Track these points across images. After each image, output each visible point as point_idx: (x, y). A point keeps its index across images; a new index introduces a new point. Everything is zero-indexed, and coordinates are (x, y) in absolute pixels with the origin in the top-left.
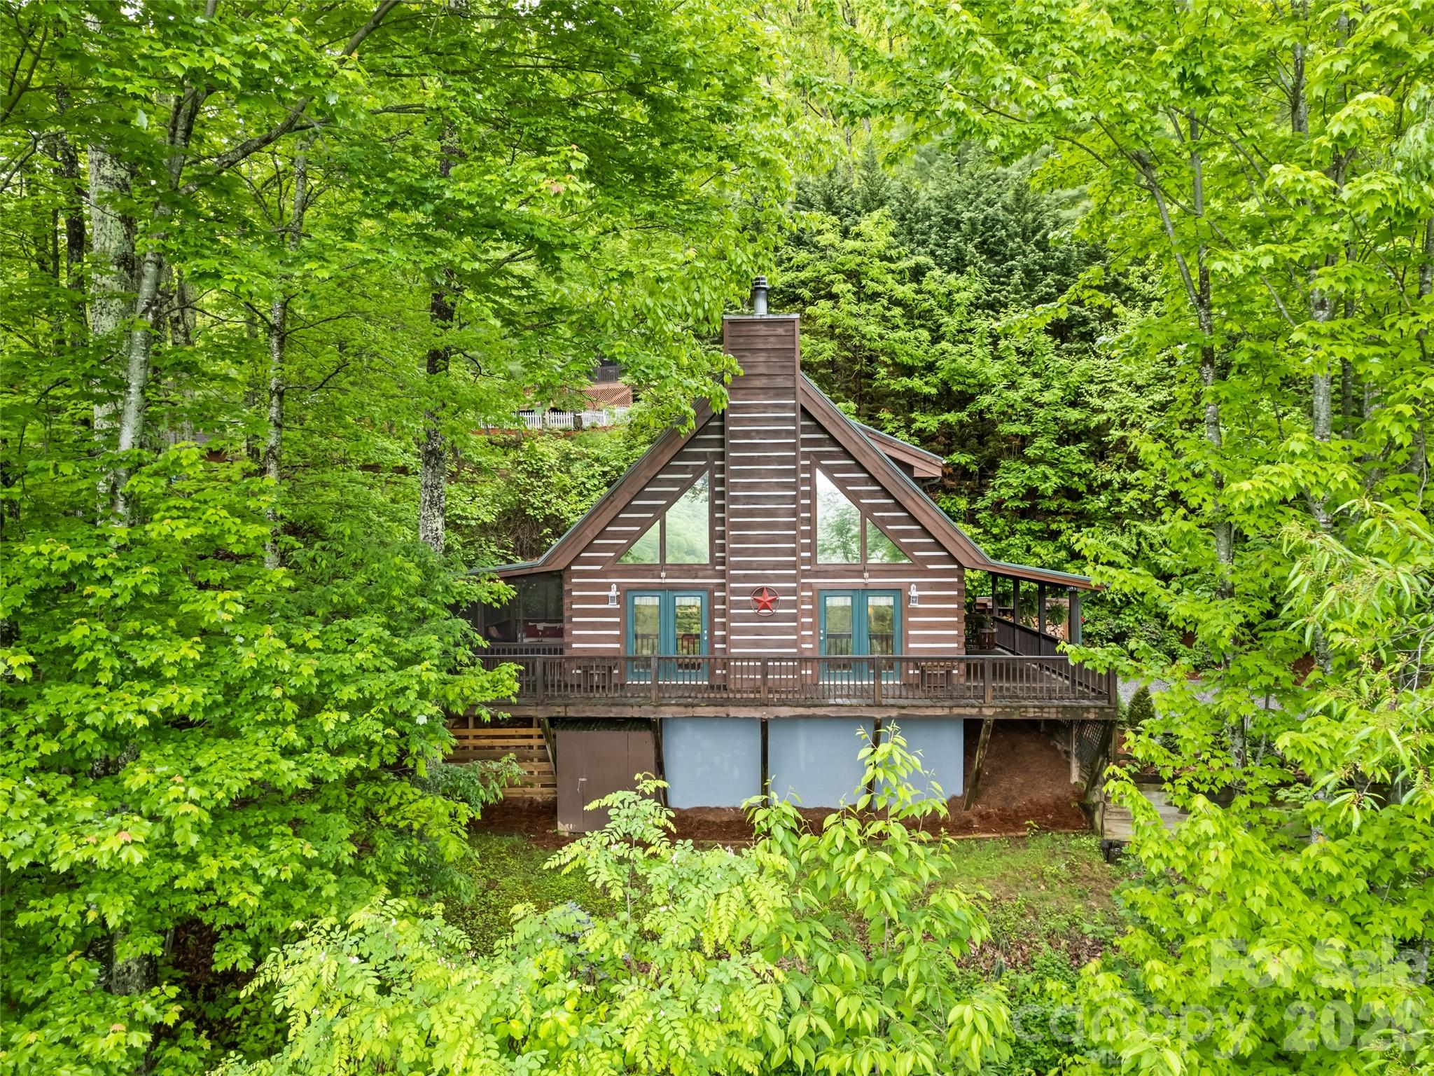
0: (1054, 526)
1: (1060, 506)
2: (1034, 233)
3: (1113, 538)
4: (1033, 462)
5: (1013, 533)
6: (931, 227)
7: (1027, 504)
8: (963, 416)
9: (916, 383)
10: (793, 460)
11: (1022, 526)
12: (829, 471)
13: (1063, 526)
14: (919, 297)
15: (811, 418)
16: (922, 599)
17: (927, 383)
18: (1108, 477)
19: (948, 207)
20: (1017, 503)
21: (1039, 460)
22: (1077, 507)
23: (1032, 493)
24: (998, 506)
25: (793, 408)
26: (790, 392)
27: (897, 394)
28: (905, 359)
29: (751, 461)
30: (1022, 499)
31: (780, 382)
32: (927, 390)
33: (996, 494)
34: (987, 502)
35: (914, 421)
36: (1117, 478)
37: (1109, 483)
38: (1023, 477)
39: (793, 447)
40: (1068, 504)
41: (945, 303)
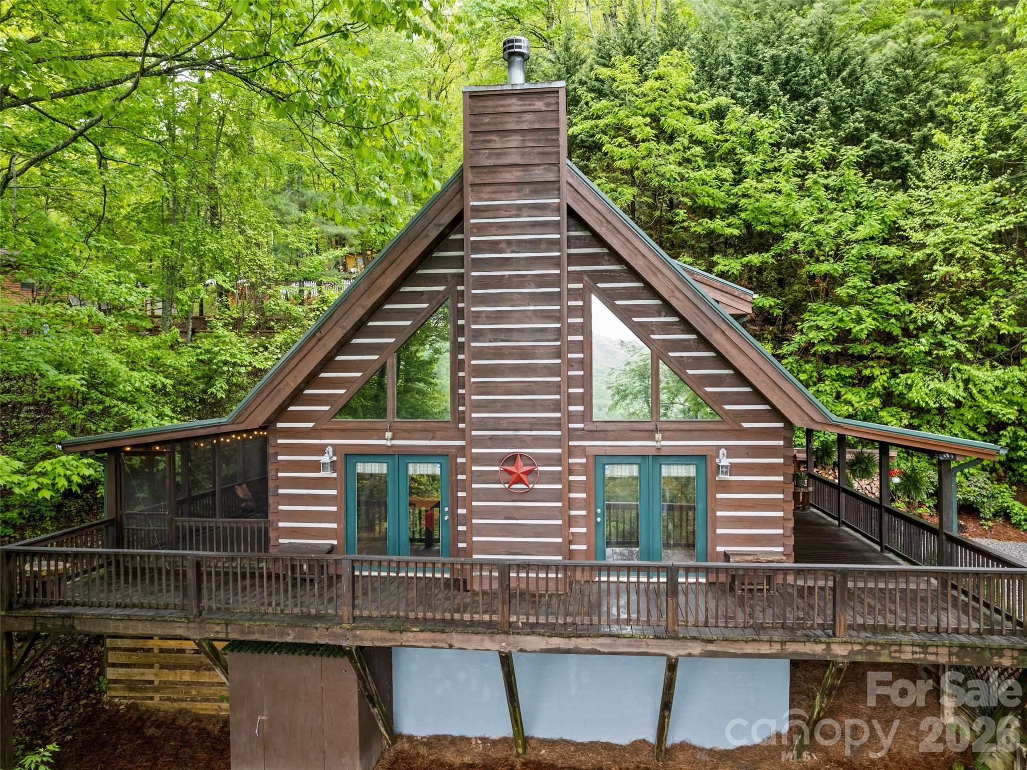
0: (867, 372)
1: (873, 350)
2: (840, 71)
3: (934, 385)
4: (845, 304)
5: (821, 379)
6: (731, 73)
7: (839, 348)
8: (768, 257)
9: (717, 224)
10: (556, 281)
11: (831, 371)
12: (608, 298)
13: (877, 372)
14: (719, 137)
15: (582, 224)
16: (734, 469)
17: (729, 226)
18: (930, 318)
19: (749, 53)
20: (827, 347)
21: (851, 301)
22: (891, 351)
23: (844, 336)
24: (805, 351)
25: (557, 210)
26: (553, 187)
27: (698, 237)
28: (706, 200)
29: (499, 282)
30: (832, 344)
31: (539, 174)
32: (728, 231)
33: (804, 338)
34: (793, 347)
35: (716, 264)
36: (940, 320)
37: (931, 324)
38: (833, 320)
39: (555, 262)
40: (880, 349)
41: (747, 143)
